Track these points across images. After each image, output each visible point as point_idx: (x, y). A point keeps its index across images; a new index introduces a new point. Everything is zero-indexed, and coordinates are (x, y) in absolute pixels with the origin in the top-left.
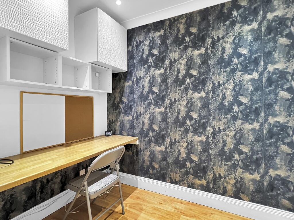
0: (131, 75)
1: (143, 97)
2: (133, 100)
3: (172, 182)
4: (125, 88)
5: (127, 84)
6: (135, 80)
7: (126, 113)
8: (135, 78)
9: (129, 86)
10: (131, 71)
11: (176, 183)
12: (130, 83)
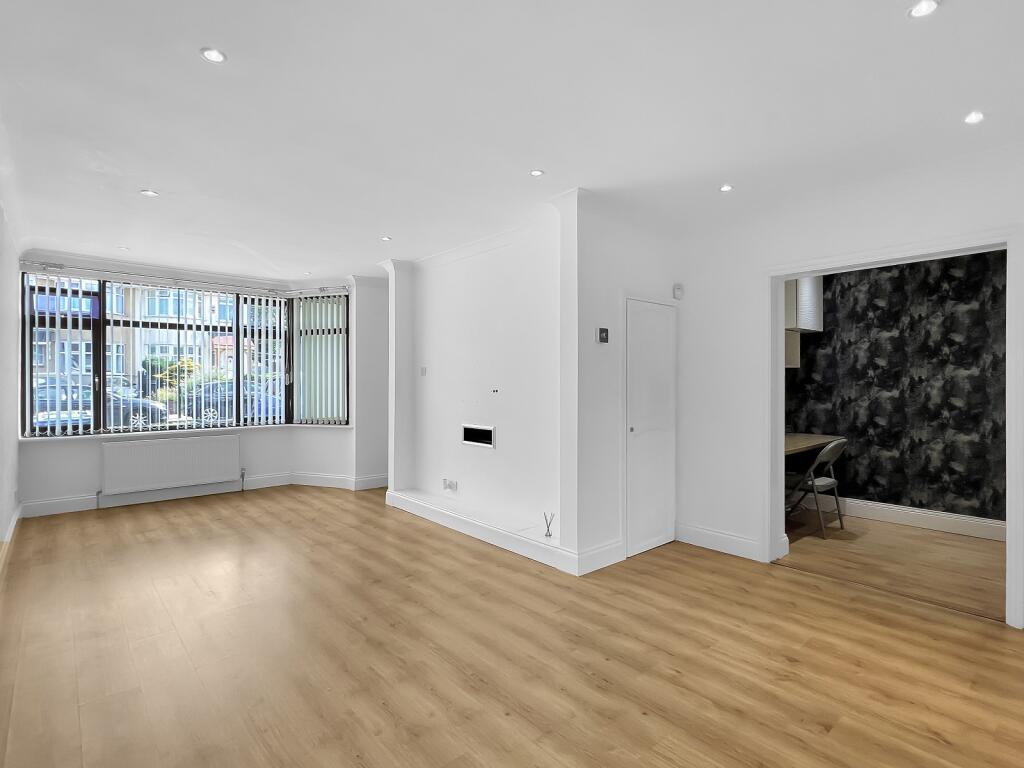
0: (830, 338)
1: (856, 374)
2: (835, 377)
3: (913, 504)
4: (818, 358)
5: (821, 352)
6: (838, 347)
7: (819, 399)
8: (839, 344)
9: (826, 356)
10: (829, 332)
11: (921, 505)
12: (829, 350)
